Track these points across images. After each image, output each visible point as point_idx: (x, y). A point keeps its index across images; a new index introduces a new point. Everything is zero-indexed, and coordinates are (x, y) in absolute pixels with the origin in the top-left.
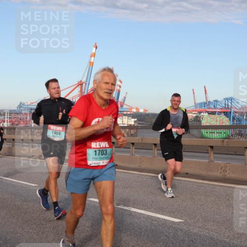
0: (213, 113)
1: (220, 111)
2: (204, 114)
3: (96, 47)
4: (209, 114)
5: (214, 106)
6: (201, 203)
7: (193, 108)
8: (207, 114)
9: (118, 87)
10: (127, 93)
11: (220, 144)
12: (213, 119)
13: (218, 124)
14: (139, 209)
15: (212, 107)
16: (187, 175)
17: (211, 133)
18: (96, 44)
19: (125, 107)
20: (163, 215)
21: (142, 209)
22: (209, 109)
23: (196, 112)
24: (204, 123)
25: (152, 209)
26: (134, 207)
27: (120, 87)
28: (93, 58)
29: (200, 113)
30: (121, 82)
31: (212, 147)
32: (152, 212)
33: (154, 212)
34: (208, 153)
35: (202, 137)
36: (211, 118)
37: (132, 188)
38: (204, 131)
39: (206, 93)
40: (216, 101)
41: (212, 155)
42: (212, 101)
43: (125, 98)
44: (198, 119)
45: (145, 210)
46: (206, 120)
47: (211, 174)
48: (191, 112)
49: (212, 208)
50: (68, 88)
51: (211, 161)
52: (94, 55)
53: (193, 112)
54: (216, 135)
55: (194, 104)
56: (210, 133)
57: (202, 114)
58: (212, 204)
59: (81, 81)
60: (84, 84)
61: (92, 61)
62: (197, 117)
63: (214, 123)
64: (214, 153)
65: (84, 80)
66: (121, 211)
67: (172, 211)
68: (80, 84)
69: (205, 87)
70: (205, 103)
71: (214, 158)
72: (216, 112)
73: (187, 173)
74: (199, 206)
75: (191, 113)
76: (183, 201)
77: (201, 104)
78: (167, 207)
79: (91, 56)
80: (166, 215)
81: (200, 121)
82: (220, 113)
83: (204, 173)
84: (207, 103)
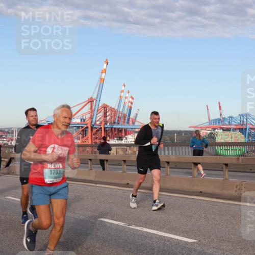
0: (228, 130)
1: (235, 127)
2: (219, 131)
3: (107, 63)
4: (224, 130)
5: (229, 123)
6: (216, 223)
7: (207, 125)
8: (221, 131)
9: (130, 104)
10: (138, 110)
11: (234, 162)
12: (228, 135)
13: (233, 141)
14: (151, 229)
15: (227, 123)
16: (201, 193)
17: (226, 150)
18: (107, 60)
19: (136, 123)
20: (177, 235)
21: (154, 229)
22: (224, 125)
23: (210, 129)
24: (219, 140)
25: (164, 230)
26: (146, 227)
27: (132, 103)
28: (104, 74)
29: (214, 129)
30: (133, 98)
31: (226, 165)
32: (164, 232)
33: (167, 232)
34: (222, 171)
35: (217, 154)
36: (226, 135)
37: (144, 208)
38: (218, 149)
39: (220, 109)
40: (231, 117)
41: (227, 173)
42: (227, 117)
43: (137, 114)
44: (212, 136)
45: (157, 230)
46: (221, 137)
47: (226, 192)
48: (205, 128)
49: (227, 227)
50: (78, 105)
51: (226, 179)
52: (105, 71)
53: (207, 129)
54: (231, 152)
55: (208, 121)
56: (224, 150)
57: (217, 130)
58: (227, 223)
59: (91, 98)
60: (95, 101)
61: (103, 77)
62: (211, 133)
63: (229, 140)
64: (229, 171)
65: (94, 97)
66: (132, 231)
67: (185, 231)
68: (91, 101)
69: (219, 103)
70: (219, 120)
71: (229, 175)
72: (230, 128)
73: (201, 192)
74: (213, 225)
75: (206, 130)
76: (196, 220)
77: (215, 121)
78: (180, 227)
79: (102, 73)
80: (179, 235)
81: (214, 138)
82: (235, 129)
83: (218, 191)
84: (222, 120)
